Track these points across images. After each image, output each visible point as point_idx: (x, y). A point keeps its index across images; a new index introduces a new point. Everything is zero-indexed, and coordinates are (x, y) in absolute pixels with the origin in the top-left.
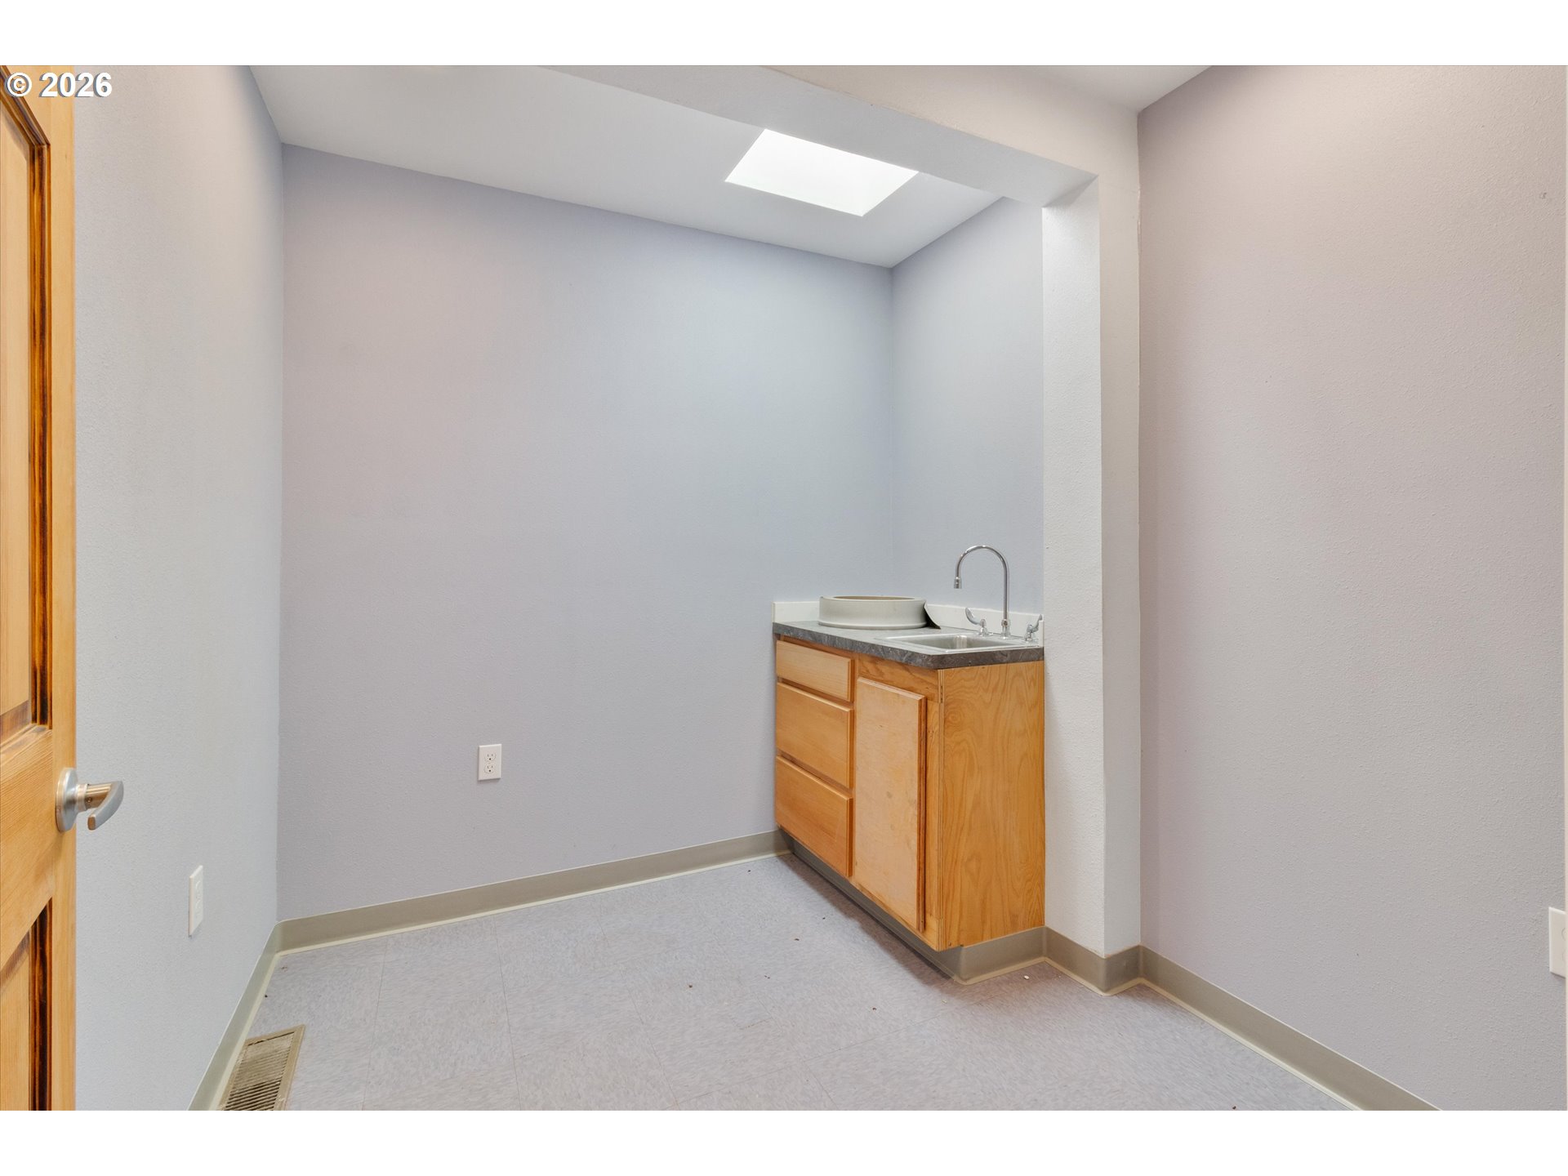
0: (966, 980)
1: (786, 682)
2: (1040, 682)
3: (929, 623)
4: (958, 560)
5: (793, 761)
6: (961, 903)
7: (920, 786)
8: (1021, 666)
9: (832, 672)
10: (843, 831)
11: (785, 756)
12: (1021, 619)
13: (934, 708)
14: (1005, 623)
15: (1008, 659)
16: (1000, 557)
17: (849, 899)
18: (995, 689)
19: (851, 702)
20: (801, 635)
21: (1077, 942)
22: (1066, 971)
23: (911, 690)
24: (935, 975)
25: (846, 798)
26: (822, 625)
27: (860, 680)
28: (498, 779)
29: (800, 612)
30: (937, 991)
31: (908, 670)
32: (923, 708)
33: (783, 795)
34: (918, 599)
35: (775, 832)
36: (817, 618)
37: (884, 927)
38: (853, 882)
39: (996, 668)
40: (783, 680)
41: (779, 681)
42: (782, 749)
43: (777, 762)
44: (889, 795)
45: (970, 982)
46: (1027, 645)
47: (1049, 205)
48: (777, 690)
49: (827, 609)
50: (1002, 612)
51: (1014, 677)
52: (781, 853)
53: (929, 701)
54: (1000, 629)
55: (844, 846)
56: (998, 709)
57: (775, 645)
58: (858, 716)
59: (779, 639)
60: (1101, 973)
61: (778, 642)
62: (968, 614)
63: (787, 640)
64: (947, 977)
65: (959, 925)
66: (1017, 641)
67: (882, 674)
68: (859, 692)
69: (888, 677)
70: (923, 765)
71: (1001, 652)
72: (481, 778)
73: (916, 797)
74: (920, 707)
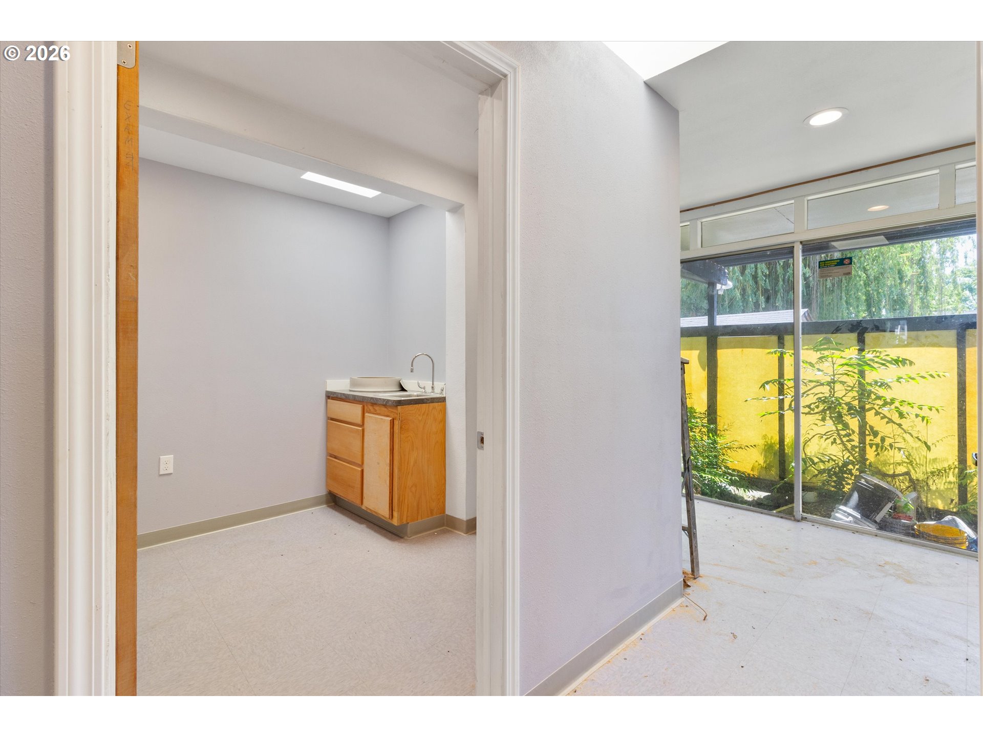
0: (410, 537)
1: (332, 419)
2: (444, 411)
3: (403, 389)
4: (413, 359)
5: (336, 457)
6: (408, 505)
7: (390, 457)
8: (436, 404)
9: (353, 412)
10: (358, 486)
11: (332, 455)
12: (439, 385)
13: (396, 422)
14: (433, 387)
15: (429, 402)
16: (430, 358)
17: (361, 517)
18: (423, 414)
19: (362, 425)
20: (339, 396)
21: (457, 517)
22: (452, 530)
23: (387, 416)
24: (397, 538)
25: (360, 469)
26: (350, 391)
27: (366, 414)
28: (171, 474)
29: (340, 385)
30: (397, 543)
31: (386, 408)
32: (392, 423)
33: (331, 475)
34: (398, 378)
35: (326, 495)
36: (348, 388)
37: (377, 525)
38: (363, 508)
39: (424, 405)
40: (331, 419)
41: (329, 419)
42: (330, 452)
43: (327, 459)
44: (378, 463)
45: (411, 538)
46: (441, 396)
47: (449, 211)
48: (327, 424)
49: (354, 383)
50: (432, 383)
51: (432, 409)
52: (330, 505)
53: (395, 420)
54: (430, 390)
55: (359, 491)
56: (425, 423)
57: (327, 402)
58: (365, 430)
59: (329, 399)
60: (464, 528)
61: (328, 400)
62: (418, 384)
63: (333, 399)
64: (402, 538)
65: (407, 514)
66: (437, 394)
67: (376, 410)
68: (366, 420)
69: (378, 412)
70: (392, 448)
71: (426, 399)
72: (161, 473)
73: (389, 462)
74: (391, 423)
